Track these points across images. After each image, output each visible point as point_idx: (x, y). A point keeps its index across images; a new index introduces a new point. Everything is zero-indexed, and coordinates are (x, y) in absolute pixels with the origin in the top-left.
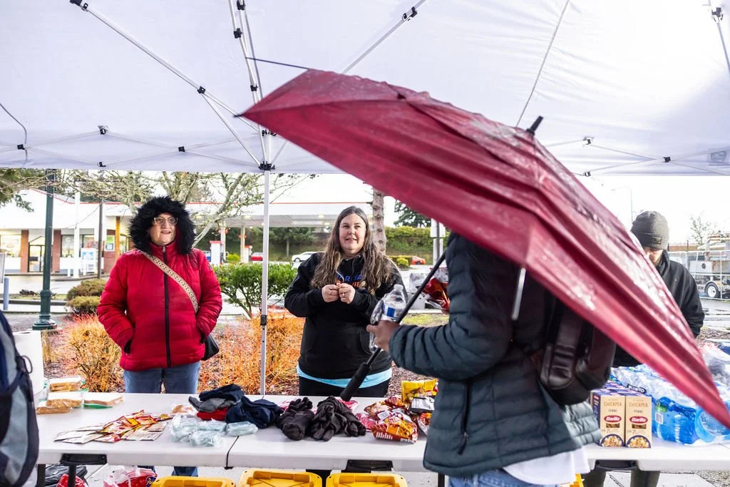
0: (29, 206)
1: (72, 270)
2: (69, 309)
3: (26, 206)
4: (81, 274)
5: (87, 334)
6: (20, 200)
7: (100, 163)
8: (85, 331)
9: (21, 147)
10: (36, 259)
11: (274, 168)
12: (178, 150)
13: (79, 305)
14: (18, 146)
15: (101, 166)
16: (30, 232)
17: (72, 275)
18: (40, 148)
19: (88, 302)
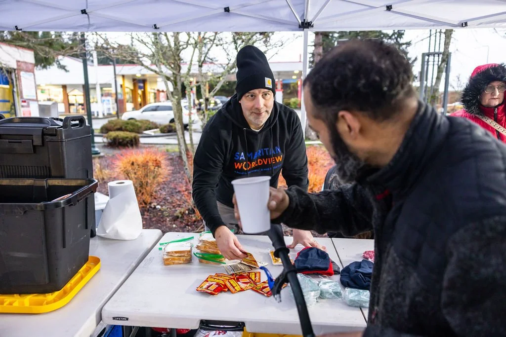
0: (66, 68)
1: (98, 112)
2: (105, 140)
3: (63, 67)
4: (104, 114)
5: (133, 164)
6: (59, 64)
7: (155, 25)
8: (131, 162)
9: (84, 12)
10: (73, 105)
11: (312, 27)
12: (223, 10)
13: (112, 138)
14: (82, 11)
15: (156, 28)
16: (67, 86)
17: (98, 115)
18: (100, 12)
19: (118, 136)
